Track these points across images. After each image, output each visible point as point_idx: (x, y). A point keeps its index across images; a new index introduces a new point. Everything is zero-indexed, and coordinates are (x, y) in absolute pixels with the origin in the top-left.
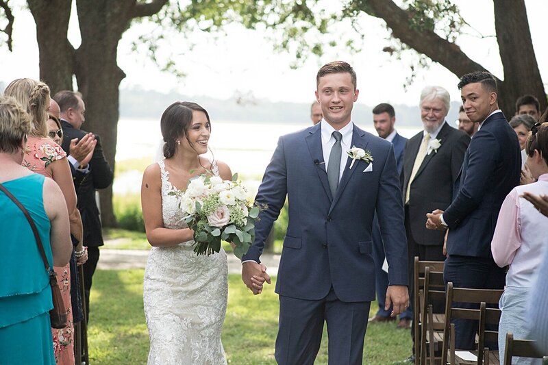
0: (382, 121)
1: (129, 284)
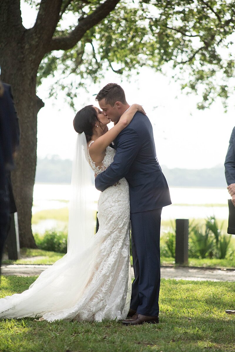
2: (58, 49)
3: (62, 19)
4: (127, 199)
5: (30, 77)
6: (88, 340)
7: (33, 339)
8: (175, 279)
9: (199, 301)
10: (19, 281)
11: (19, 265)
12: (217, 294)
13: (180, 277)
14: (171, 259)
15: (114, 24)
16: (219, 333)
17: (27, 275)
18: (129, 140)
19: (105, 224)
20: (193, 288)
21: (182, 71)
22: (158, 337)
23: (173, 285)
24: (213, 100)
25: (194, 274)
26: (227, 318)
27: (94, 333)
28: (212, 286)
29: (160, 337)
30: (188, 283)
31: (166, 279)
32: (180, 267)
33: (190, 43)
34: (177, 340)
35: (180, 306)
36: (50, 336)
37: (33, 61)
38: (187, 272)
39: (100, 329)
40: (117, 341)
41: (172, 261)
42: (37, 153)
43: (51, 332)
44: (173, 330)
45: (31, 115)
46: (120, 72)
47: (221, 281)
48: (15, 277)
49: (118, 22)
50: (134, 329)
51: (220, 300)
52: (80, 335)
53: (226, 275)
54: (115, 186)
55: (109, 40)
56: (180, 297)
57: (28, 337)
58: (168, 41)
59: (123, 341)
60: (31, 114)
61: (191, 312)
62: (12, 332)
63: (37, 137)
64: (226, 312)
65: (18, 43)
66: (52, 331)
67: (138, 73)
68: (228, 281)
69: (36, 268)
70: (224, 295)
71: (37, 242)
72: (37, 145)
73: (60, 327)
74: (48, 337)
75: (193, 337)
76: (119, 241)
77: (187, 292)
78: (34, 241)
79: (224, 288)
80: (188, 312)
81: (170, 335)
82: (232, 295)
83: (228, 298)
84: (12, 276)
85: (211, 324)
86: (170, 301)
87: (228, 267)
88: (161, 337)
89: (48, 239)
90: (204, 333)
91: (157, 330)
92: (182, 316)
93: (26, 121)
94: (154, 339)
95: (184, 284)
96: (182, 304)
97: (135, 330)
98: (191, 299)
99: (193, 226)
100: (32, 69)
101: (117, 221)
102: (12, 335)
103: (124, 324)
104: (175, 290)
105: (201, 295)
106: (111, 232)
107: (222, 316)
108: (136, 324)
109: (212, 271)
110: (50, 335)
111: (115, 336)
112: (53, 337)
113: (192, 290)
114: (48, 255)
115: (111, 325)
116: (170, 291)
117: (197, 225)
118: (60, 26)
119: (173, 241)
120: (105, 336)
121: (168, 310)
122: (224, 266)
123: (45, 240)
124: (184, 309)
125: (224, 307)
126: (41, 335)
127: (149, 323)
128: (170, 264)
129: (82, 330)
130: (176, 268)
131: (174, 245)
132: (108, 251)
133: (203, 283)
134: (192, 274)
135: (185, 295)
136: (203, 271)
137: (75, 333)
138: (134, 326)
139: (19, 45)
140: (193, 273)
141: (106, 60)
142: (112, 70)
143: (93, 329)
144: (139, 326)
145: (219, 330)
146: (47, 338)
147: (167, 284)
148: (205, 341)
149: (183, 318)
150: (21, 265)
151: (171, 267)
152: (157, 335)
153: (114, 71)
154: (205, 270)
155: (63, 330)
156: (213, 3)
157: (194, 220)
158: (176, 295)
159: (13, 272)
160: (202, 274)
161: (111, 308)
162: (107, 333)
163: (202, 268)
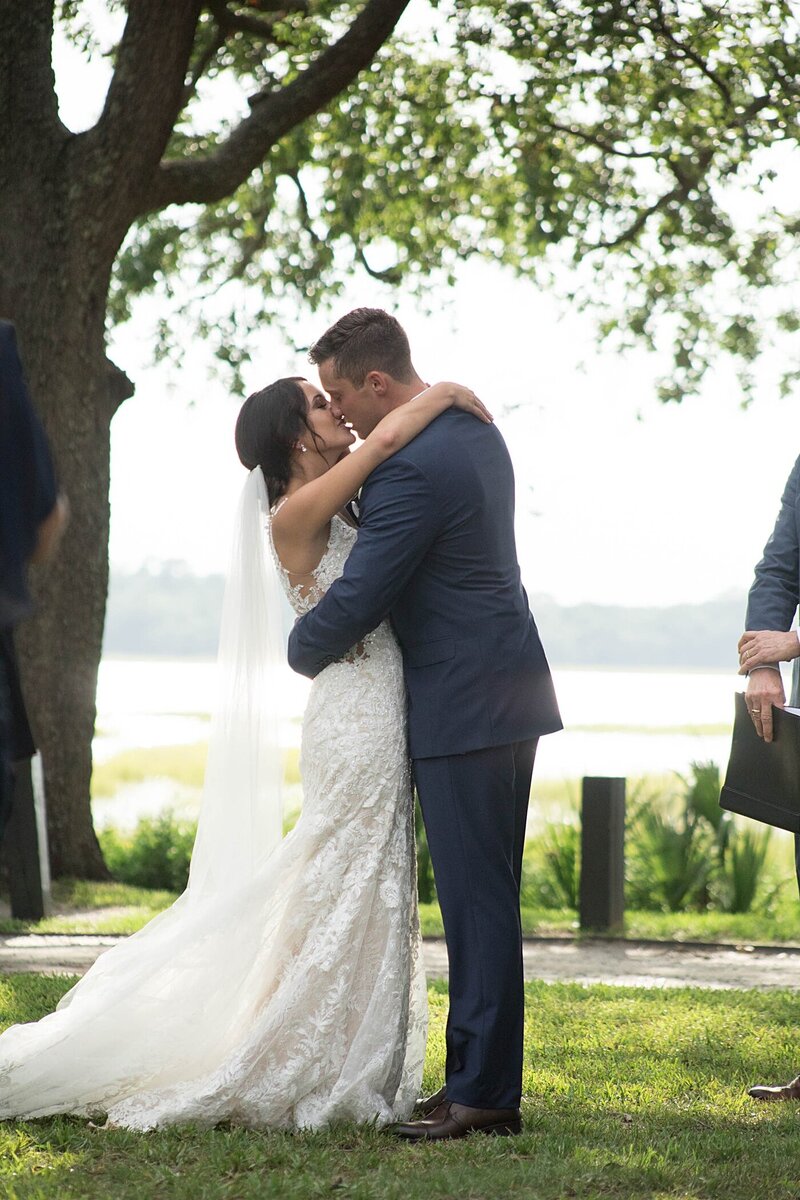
2: (180, 202)
3: (198, 98)
4: (392, 709)
5: (85, 297)
6: (278, 1192)
7: (90, 1191)
8: (578, 981)
9: (658, 1058)
10: (47, 992)
11: (47, 938)
12: (722, 1032)
13: (596, 977)
14: (567, 912)
15: (371, 116)
16: (726, 1165)
17: (74, 970)
18: (398, 501)
19: (318, 794)
20: (638, 1013)
21: (601, 275)
22: (518, 1181)
23: (570, 1004)
24: (706, 364)
25: (644, 963)
26: (753, 1114)
27: (300, 1169)
28: (705, 1005)
29: (524, 1181)
30: (623, 994)
31: (549, 983)
32: (597, 942)
33: (628, 177)
34: (584, 1192)
35: (594, 1074)
36: (149, 1180)
37: (94, 240)
38: (620, 960)
39: (321, 1154)
40: (377, 1195)
41: (567, 920)
42: (110, 555)
43: (155, 1167)
44: (571, 1157)
45: (87, 424)
46: (392, 277)
47: (736, 989)
48: (35, 980)
49: (384, 107)
50: (438, 1153)
51: (732, 1053)
52: (253, 1176)
53: (753, 968)
54: (351, 661)
55: (355, 169)
56: (596, 1043)
57: (75, 1184)
58: (555, 170)
59: (398, 1194)
60: (89, 424)
61: (631, 1096)
62: (19, 1166)
63: (111, 500)
64: (751, 1094)
65: (44, 181)
66: (158, 1164)
67: (451, 281)
68: (760, 990)
69: (105, 946)
70: (744, 1037)
71: (110, 858)
72: (108, 526)
73: (183, 1150)
74: (141, 1184)
75: (637, 1180)
76: (365, 854)
77: (617, 1026)
78: (101, 853)
79: (745, 1013)
80: (622, 1094)
81: (558, 1174)
82: (773, 1037)
83: (758, 1046)
84: (23, 974)
85: (699, 1136)
86: (562, 1056)
87: (759, 939)
88: (528, 1181)
89: (147, 848)
90: (676, 1168)
91: (514, 1156)
92: (600, 1108)
93: (72, 446)
94: (505, 1187)
95: (609, 999)
96: (601, 1066)
97: (442, 1158)
98: (632, 1049)
99: (641, 800)
100: (93, 269)
101: (358, 784)
102: (22, 1177)
103: (404, 1136)
104: (580, 1020)
105: (666, 1037)
106: (336, 821)
107: (738, 1109)
108: (444, 1137)
109: (703, 954)
110: (150, 1175)
111: (373, 1180)
112: (161, 1183)
113: (635, 1021)
114: (148, 904)
115: (359, 1140)
116: (562, 1023)
117: (654, 797)
118: (189, 120)
119: (572, 853)
120: (337, 1178)
121: (552, 1090)
122: (745, 937)
123: (139, 850)
124: (608, 1086)
125: (744, 1077)
126: (117, 1178)
127: (488, 1133)
128: (563, 930)
129: (258, 1157)
130: (583, 942)
131: (577, 867)
132: (329, 889)
133: (672, 997)
134: (635, 963)
135: (613, 1036)
136: (673, 954)
137: (235, 1171)
138: (438, 1143)
139: (49, 186)
140: (640, 961)
141: (345, 238)
142: (366, 272)
143: (297, 1156)
144: (453, 1144)
145: (725, 1158)
146: (139, 1188)
147: (551, 998)
148: (680, 1193)
149: (605, 1116)
150: (54, 938)
151: (566, 942)
152: (513, 1173)
153: (371, 273)
154: (681, 951)
155: (196, 1160)
156: (707, 43)
157: (643, 781)
158: (583, 1036)
159: (28, 962)
160: (672, 966)
161: (354, 1089)
162: (344, 1169)
163: (670, 945)
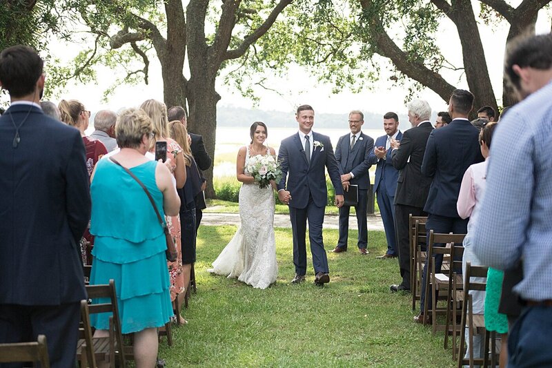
0: (390, 124)
1: (223, 235)
21: (319, 68)
24: (343, 85)
65: (203, 57)
